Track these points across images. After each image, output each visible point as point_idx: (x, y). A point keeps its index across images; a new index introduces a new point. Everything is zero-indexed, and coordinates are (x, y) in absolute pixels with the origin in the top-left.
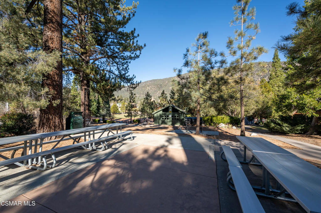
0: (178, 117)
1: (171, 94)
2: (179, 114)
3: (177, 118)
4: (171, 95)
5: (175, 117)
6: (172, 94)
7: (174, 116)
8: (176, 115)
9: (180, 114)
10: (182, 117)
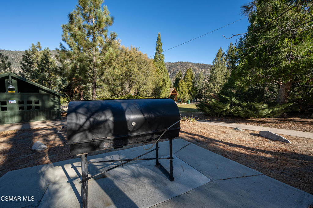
0: (37, 102)
1: (23, 62)
2: (41, 96)
3: (34, 105)
4: (24, 65)
5: (30, 102)
6: (26, 64)
7: (25, 102)
8: (33, 99)
9: (45, 97)
10: (51, 103)
